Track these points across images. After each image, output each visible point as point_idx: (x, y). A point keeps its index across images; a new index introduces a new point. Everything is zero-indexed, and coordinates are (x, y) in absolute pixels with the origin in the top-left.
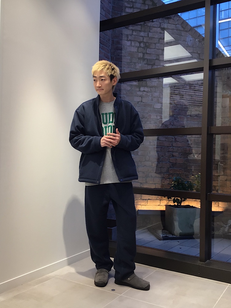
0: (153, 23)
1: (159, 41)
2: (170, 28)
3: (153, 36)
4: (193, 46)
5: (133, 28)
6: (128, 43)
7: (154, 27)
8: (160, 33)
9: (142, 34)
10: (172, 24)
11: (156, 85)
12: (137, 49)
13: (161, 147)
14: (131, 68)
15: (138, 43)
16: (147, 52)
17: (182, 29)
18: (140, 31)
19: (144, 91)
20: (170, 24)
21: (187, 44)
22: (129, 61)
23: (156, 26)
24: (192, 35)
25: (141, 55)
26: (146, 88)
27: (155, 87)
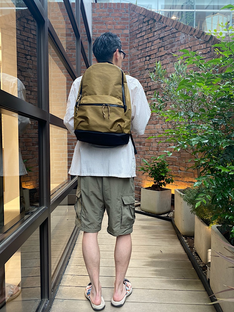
0: (154, 37)
1: (158, 49)
2: (167, 35)
3: (154, 48)
4: (185, 42)
5: (142, 48)
6: (138, 61)
7: (155, 40)
8: (160, 43)
9: (147, 50)
10: (168, 31)
11: (156, 88)
12: (144, 63)
13: (160, 139)
14: (141, 79)
15: (145, 58)
16: (150, 63)
17: (176, 31)
18: (146, 48)
19: (149, 94)
20: (166, 31)
21: (181, 43)
22: (139, 75)
23: (156, 39)
24: (184, 33)
25: (146, 67)
26: (150, 91)
27: (156, 89)
